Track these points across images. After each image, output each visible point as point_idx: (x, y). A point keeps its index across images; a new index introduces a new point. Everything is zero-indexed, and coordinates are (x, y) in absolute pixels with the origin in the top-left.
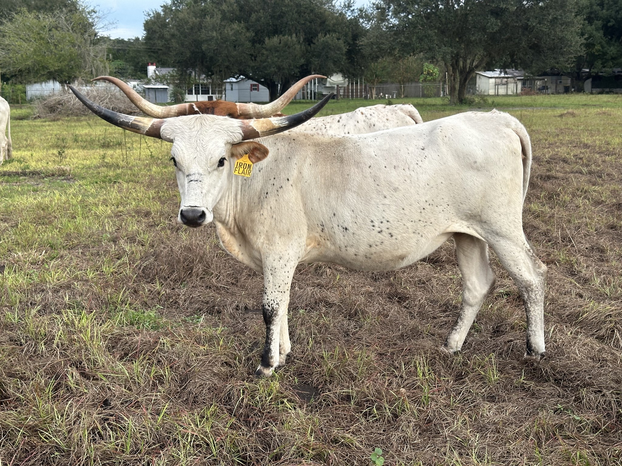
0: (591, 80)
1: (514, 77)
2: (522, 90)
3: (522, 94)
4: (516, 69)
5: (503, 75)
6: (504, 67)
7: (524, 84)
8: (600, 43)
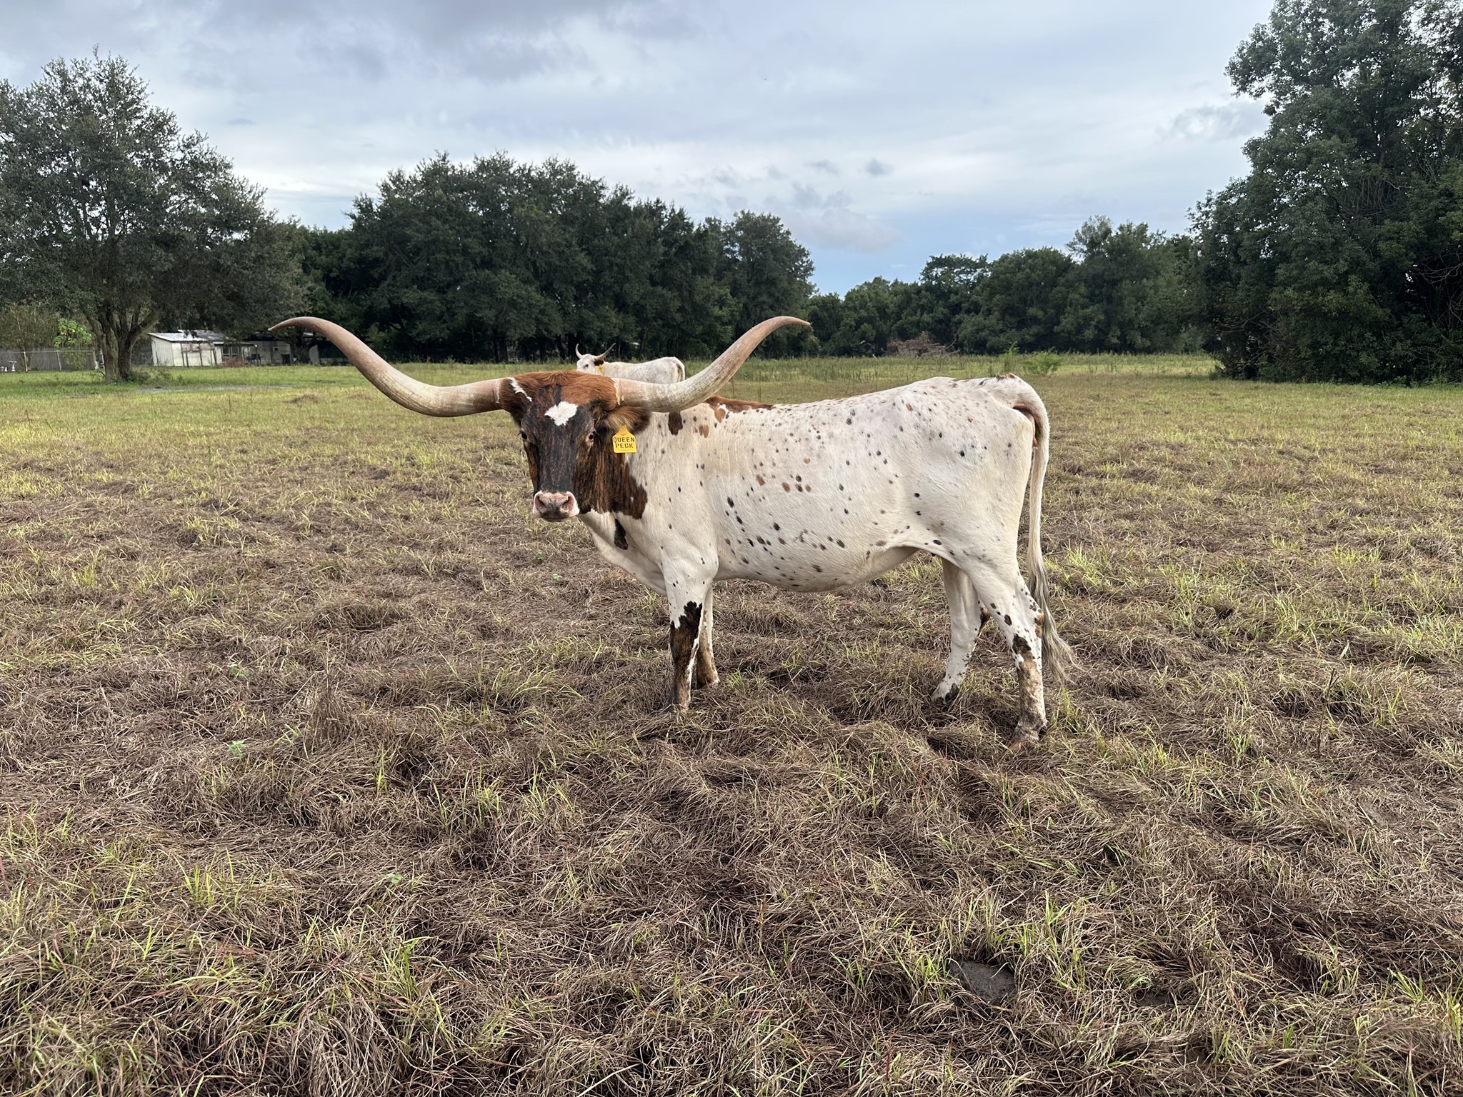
0: (316, 347)
1: (209, 342)
2: (223, 360)
3: (224, 366)
4: (211, 329)
5: (190, 338)
6: (191, 327)
7: (225, 352)
8: (323, 299)
